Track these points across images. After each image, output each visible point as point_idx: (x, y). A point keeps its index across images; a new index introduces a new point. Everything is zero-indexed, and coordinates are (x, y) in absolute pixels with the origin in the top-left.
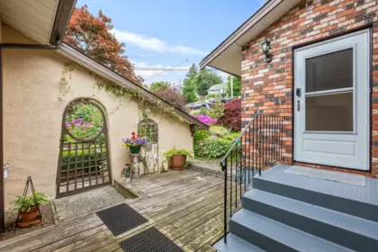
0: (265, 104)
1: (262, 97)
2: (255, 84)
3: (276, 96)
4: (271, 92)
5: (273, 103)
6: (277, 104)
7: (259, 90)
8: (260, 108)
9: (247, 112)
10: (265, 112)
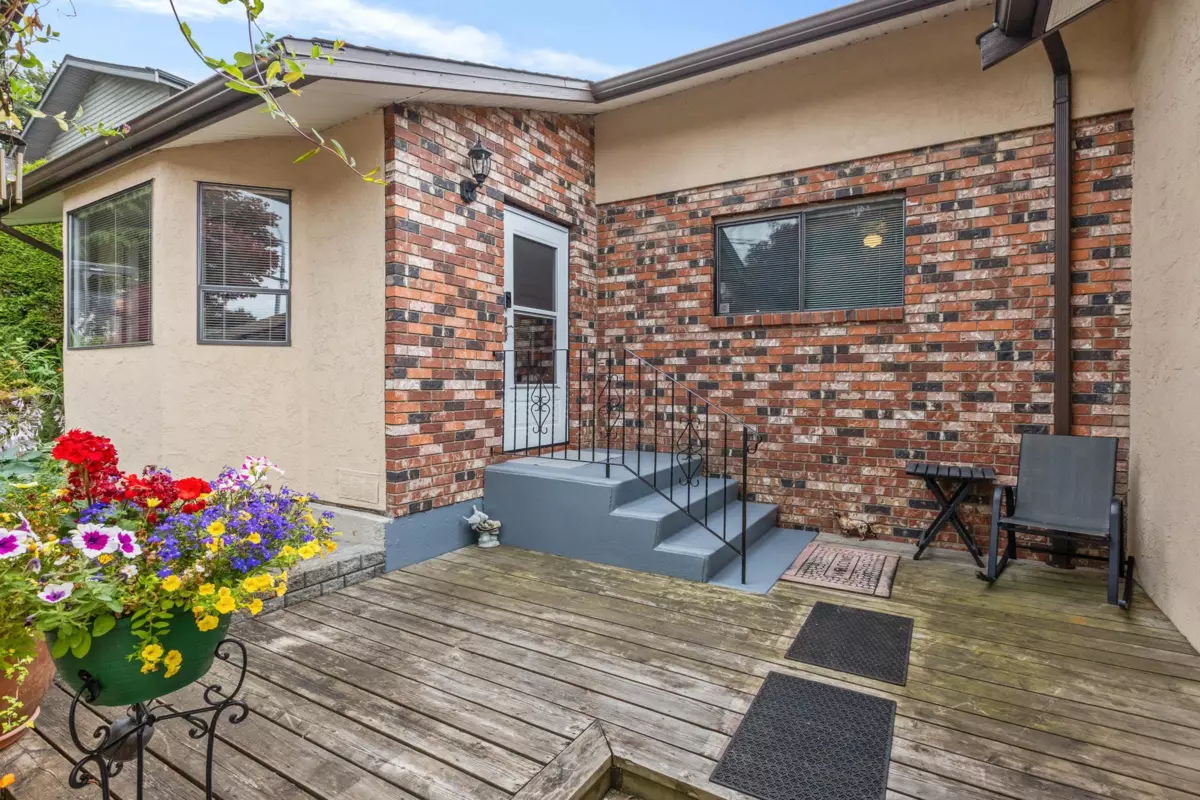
0: (460, 312)
1: (453, 290)
2: (437, 245)
3: (480, 296)
4: (471, 285)
5: (474, 314)
6: (481, 317)
7: (445, 265)
8: (449, 321)
9: (413, 328)
10: (458, 333)
